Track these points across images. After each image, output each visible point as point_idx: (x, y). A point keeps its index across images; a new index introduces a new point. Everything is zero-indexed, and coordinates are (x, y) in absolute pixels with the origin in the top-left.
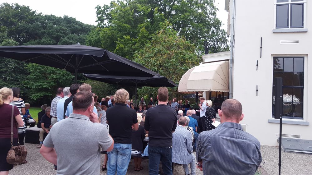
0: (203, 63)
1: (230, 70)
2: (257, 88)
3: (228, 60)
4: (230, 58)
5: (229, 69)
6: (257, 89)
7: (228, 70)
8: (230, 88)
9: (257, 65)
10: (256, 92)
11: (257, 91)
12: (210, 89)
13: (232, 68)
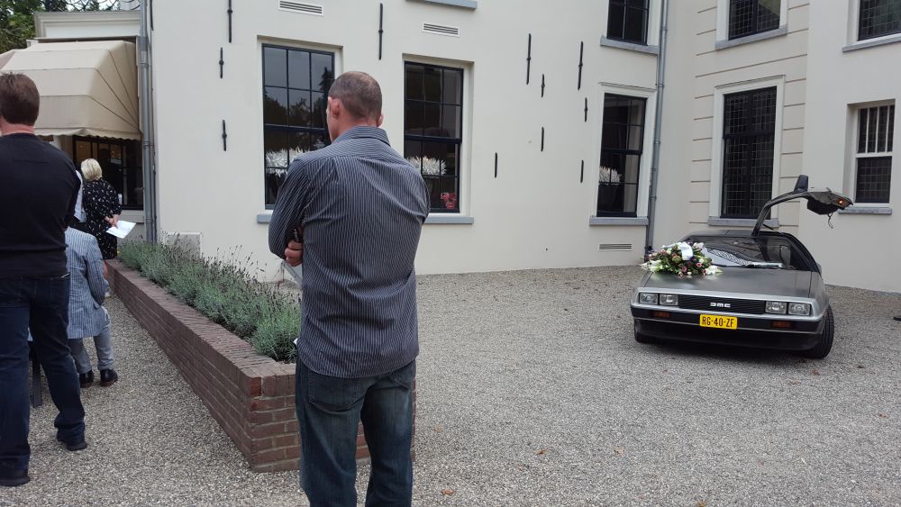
0: (41, 41)
1: (142, 73)
2: (224, 129)
3: (132, 39)
4: (139, 34)
5: (136, 67)
6: (224, 133)
7: (133, 71)
8: (143, 127)
9: (221, 63)
10: (222, 140)
11: (224, 136)
12: (84, 129)
13: (148, 66)
